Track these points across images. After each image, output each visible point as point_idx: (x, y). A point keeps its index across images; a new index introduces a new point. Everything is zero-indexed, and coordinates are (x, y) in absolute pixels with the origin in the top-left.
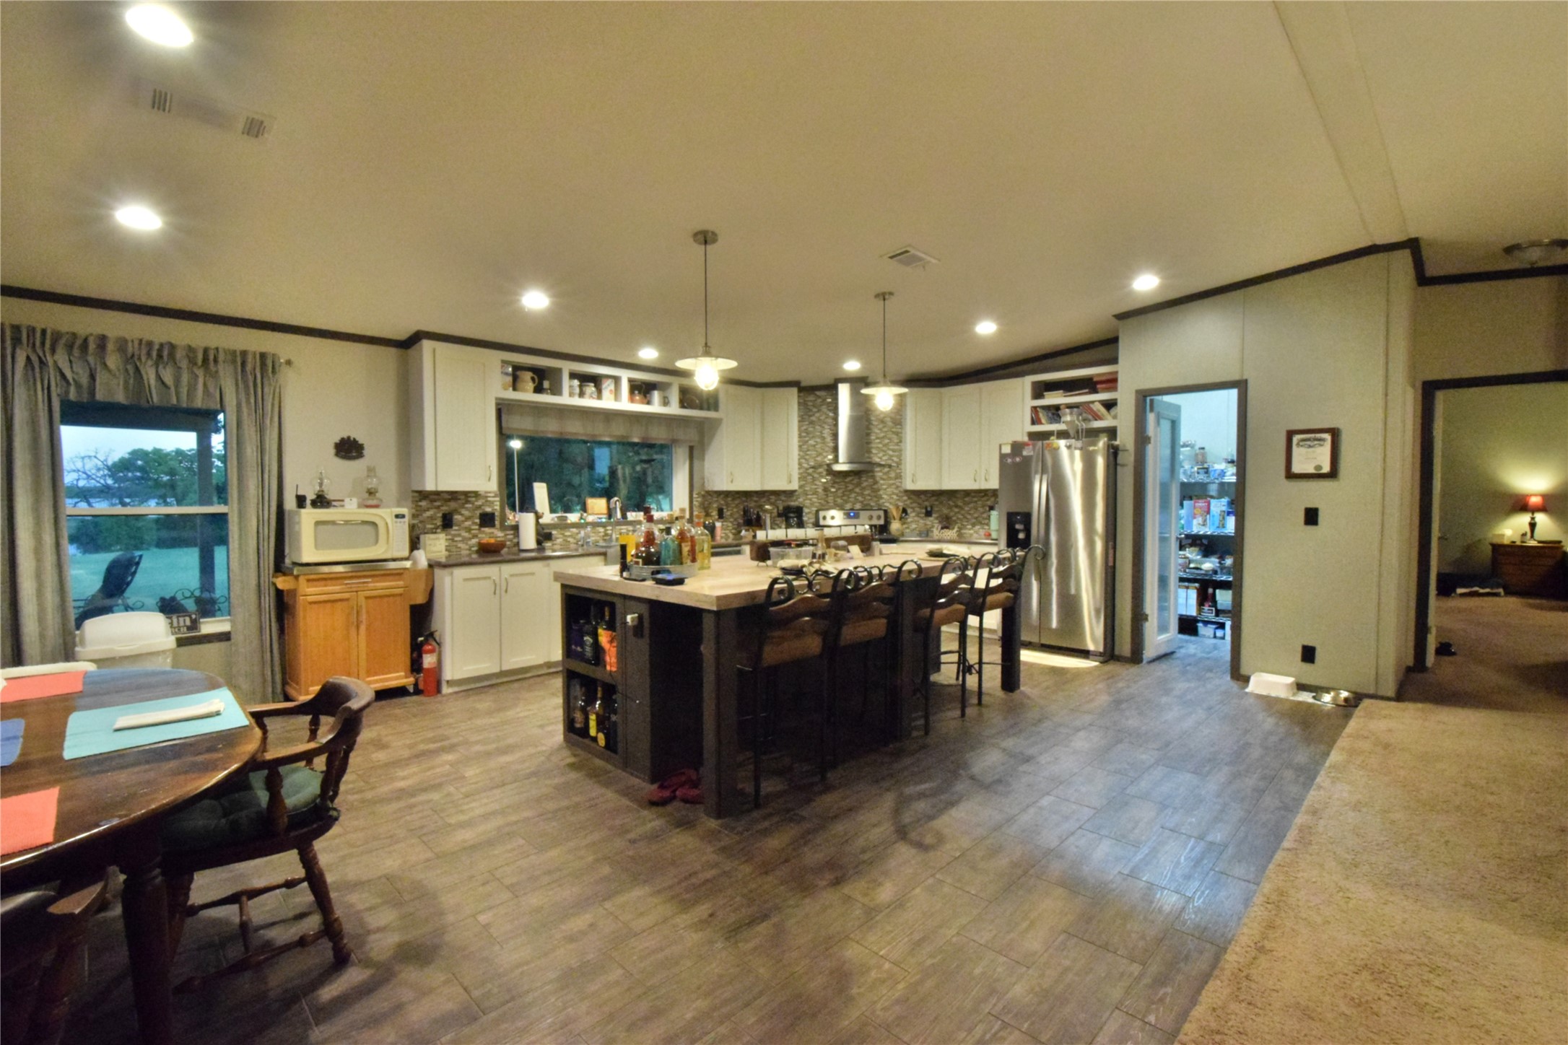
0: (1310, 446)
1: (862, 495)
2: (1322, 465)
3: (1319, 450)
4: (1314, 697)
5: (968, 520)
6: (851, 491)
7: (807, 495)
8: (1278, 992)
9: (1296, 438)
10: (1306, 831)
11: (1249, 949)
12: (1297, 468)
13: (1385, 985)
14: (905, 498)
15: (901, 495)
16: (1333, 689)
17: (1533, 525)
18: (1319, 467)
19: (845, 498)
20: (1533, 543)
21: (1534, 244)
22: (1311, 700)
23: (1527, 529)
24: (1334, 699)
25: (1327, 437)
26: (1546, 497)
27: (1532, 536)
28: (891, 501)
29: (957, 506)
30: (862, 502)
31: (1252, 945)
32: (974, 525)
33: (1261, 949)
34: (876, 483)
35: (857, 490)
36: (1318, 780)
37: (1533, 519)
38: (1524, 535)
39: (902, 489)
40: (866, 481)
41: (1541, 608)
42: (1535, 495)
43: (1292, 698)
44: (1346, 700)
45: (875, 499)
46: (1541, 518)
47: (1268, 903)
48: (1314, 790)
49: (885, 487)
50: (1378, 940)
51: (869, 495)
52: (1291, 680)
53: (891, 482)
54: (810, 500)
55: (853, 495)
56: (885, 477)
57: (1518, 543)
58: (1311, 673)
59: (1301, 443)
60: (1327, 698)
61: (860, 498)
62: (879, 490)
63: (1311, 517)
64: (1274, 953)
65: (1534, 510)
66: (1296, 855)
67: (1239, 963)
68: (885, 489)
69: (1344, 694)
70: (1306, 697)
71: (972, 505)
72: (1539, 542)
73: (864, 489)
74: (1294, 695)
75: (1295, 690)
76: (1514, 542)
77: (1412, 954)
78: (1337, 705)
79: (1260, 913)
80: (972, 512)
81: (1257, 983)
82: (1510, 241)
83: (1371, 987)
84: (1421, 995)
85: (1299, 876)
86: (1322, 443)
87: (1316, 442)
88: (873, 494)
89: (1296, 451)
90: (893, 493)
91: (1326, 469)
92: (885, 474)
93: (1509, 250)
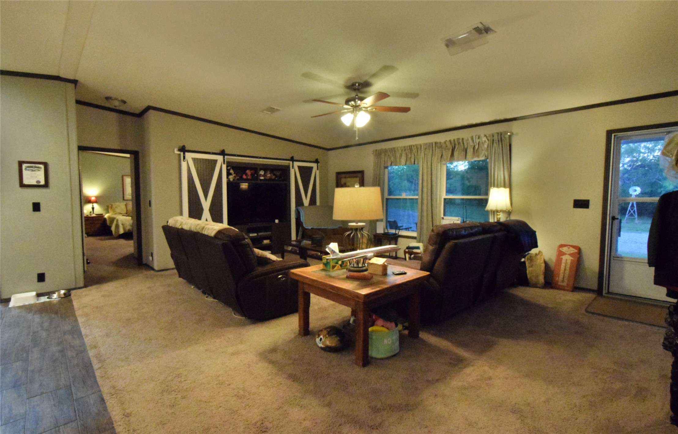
0: (32, 171)
2: (40, 180)
3: (38, 173)
4: (48, 298)
8: (148, 425)
9: (24, 166)
10: (98, 356)
11: (123, 419)
12: (26, 181)
13: (173, 392)
16: (57, 291)
17: (93, 208)
18: (38, 182)
20: (94, 215)
21: (116, 99)
22: (48, 300)
23: (91, 210)
24: (59, 295)
25: (42, 166)
26: (96, 197)
27: (93, 213)
31: (123, 416)
33: (128, 415)
36: (83, 333)
37: (93, 206)
38: (91, 212)
41: (101, 240)
42: (93, 197)
43: (38, 302)
44: (65, 294)
46: (96, 205)
47: (113, 395)
48: (86, 338)
50: (158, 379)
52: (34, 293)
57: (89, 216)
58: (44, 287)
59: (27, 169)
60: (55, 296)
63: (36, 207)
64: (133, 412)
65: (93, 202)
66: (104, 368)
67: (125, 428)
69: (62, 292)
70: (44, 299)
72: (96, 215)
74: (38, 300)
75: (37, 298)
76: (88, 215)
77: (170, 376)
78: (62, 298)
79: (113, 402)
81: (138, 429)
82: (109, 95)
83: (170, 397)
84: (183, 387)
85: (113, 376)
86: (39, 169)
87: (36, 169)
89: (25, 173)
91: (43, 182)
93: (108, 98)
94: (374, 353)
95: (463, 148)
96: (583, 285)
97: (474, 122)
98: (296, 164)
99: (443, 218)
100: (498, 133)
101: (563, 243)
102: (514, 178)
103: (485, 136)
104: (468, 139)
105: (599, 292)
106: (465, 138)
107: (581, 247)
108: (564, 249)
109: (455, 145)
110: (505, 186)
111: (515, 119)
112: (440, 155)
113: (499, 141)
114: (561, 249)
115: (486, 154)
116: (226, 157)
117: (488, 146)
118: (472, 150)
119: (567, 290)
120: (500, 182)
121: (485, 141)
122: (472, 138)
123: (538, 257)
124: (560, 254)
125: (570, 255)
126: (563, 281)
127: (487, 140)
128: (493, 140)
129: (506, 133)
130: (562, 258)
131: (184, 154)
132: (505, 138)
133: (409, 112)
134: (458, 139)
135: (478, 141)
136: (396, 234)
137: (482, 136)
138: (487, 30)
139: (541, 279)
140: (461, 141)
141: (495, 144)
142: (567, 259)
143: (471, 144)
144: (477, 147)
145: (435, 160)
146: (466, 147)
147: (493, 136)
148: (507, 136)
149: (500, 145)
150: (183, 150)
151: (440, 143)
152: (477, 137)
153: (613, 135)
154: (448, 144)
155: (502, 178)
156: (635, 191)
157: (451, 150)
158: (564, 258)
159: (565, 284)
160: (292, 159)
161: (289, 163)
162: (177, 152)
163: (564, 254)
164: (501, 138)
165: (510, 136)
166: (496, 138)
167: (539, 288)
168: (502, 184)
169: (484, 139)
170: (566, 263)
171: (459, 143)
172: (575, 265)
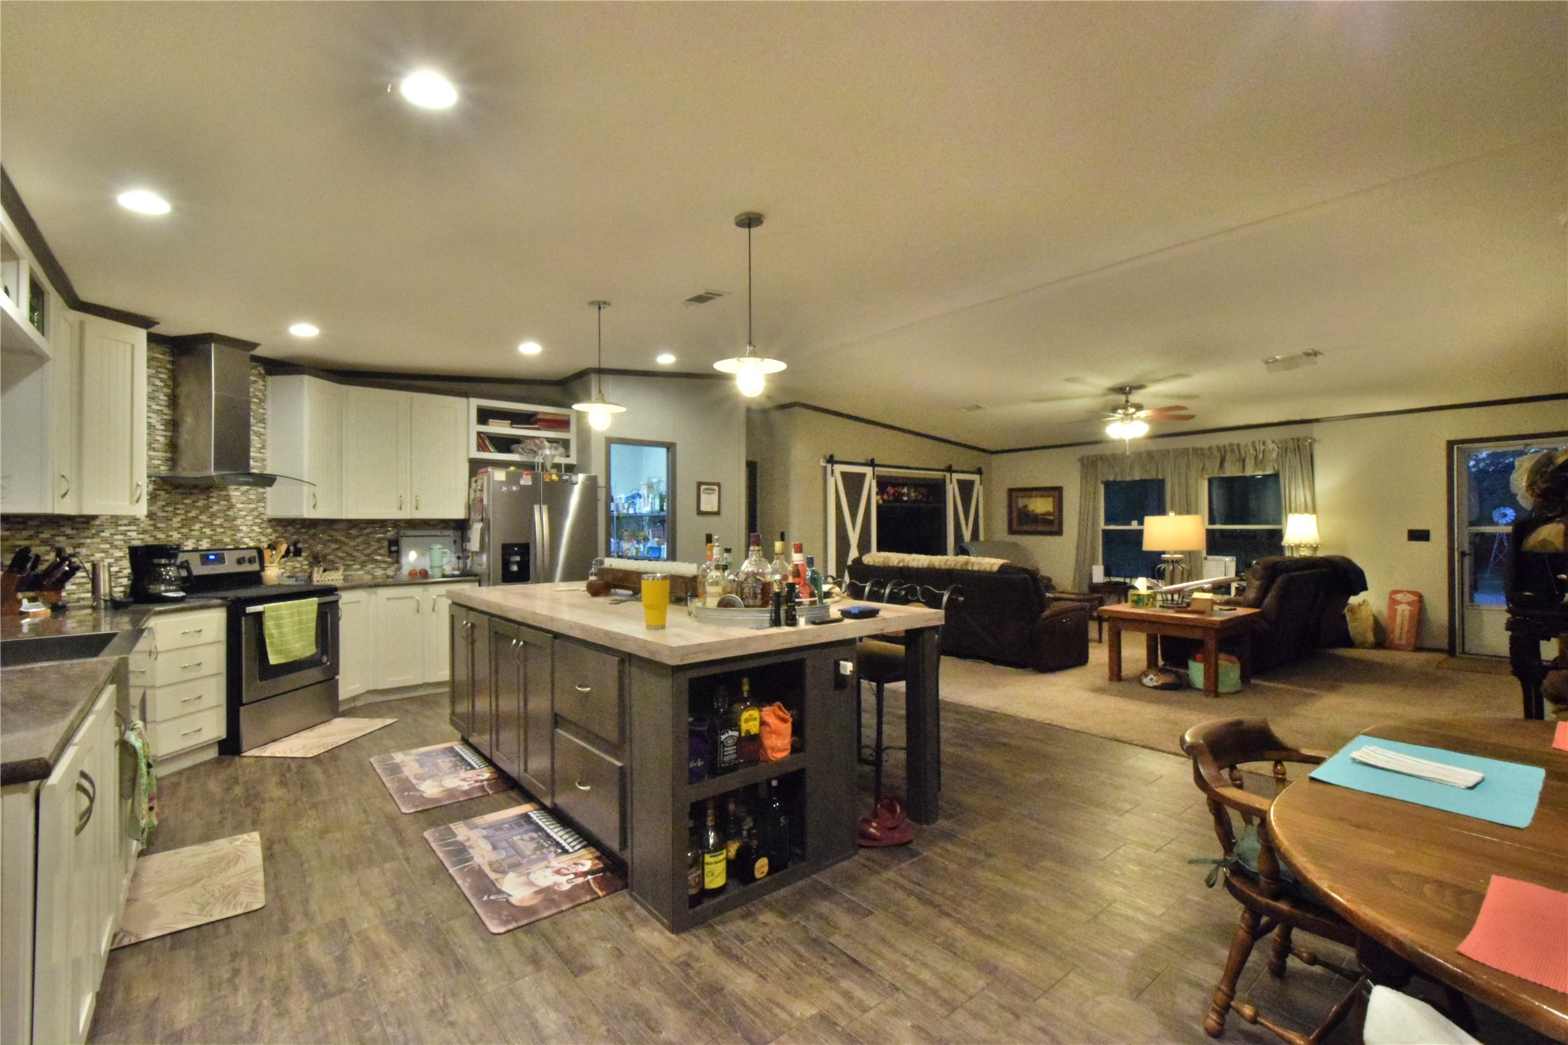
0: (708, 494)
1: (211, 525)
2: (714, 507)
3: (712, 496)
5: (354, 559)
6: (195, 519)
7: (118, 525)
9: (703, 487)
12: (704, 508)
14: (270, 530)
15: (264, 525)
19: (185, 530)
25: (716, 488)
28: (253, 535)
29: (336, 541)
30: (210, 537)
32: (363, 565)
34: (231, 507)
35: (203, 518)
39: (265, 518)
40: (217, 503)
45: (229, 533)
49: (243, 513)
51: (221, 526)
53: (253, 506)
54: (124, 533)
55: (197, 526)
56: (244, 498)
59: (704, 491)
61: (208, 531)
62: (235, 519)
68: (244, 517)
71: (360, 539)
73: (213, 516)
80: (361, 548)
86: (713, 492)
88: (227, 525)
89: (703, 496)
90: (255, 524)
91: (716, 509)
92: (244, 493)
94: (1222, 689)
95: (1238, 456)
96: (1428, 643)
97: (1255, 422)
98: (956, 476)
99: (1206, 558)
100: (1293, 439)
101: (1396, 588)
102: (1320, 501)
103: (1274, 442)
104: (1246, 446)
105: (1451, 651)
106: (1243, 444)
107: (1423, 593)
108: (1399, 597)
109: (1225, 451)
110: (1306, 511)
111: (1317, 420)
112: (1201, 467)
113: (1295, 449)
114: (1394, 596)
115: (1276, 467)
116: (876, 469)
117: (1278, 455)
118: (1253, 460)
119: (1407, 650)
120: (1300, 505)
121: (1273, 449)
122: (1253, 443)
123: (1363, 607)
124: (1393, 602)
125: (1409, 603)
126: (1400, 638)
127: (1276, 448)
128: (1286, 448)
129: (1305, 439)
130: (1396, 609)
131: (832, 466)
132: (1305, 446)
133: (1194, 420)
134: (1231, 445)
135: (1262, 448)
136: (1125, 583)
137: (1269, 442)
138: (1316, 354)
139: (1370, 637)
140: (1235, 447)
141: (1289, 453)
142: (1404, 610)
143: (1252, 452)
144: (1261, 456)
145: (1193, 473)
146: (1243, 456)
147: (1286, 443)
148: (1307, 444)
149: (1298, 456)
150: (831, 460)
151: (1201, 449)
152: (1261, 443)
153: (1455, 447)
154: (1216, 453)
155: (1302, 499)
156: (1505, 515)
157: (1219, 460)
158: (1400, 608)
159: (1403, 642)
160: (950, 469)
161: (945, 476)
162: (823, 463)
163: (1399, 603)
164: (1298, 447)
165: (1311, 444)
166: (1291, 445)
167: (1368, 648)
168: (1303, 506)
169: (1271, 446)
170: (1403, 616)
171: (1232, 450)
172: (1416, 617)
